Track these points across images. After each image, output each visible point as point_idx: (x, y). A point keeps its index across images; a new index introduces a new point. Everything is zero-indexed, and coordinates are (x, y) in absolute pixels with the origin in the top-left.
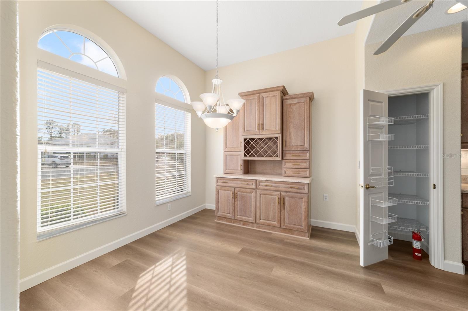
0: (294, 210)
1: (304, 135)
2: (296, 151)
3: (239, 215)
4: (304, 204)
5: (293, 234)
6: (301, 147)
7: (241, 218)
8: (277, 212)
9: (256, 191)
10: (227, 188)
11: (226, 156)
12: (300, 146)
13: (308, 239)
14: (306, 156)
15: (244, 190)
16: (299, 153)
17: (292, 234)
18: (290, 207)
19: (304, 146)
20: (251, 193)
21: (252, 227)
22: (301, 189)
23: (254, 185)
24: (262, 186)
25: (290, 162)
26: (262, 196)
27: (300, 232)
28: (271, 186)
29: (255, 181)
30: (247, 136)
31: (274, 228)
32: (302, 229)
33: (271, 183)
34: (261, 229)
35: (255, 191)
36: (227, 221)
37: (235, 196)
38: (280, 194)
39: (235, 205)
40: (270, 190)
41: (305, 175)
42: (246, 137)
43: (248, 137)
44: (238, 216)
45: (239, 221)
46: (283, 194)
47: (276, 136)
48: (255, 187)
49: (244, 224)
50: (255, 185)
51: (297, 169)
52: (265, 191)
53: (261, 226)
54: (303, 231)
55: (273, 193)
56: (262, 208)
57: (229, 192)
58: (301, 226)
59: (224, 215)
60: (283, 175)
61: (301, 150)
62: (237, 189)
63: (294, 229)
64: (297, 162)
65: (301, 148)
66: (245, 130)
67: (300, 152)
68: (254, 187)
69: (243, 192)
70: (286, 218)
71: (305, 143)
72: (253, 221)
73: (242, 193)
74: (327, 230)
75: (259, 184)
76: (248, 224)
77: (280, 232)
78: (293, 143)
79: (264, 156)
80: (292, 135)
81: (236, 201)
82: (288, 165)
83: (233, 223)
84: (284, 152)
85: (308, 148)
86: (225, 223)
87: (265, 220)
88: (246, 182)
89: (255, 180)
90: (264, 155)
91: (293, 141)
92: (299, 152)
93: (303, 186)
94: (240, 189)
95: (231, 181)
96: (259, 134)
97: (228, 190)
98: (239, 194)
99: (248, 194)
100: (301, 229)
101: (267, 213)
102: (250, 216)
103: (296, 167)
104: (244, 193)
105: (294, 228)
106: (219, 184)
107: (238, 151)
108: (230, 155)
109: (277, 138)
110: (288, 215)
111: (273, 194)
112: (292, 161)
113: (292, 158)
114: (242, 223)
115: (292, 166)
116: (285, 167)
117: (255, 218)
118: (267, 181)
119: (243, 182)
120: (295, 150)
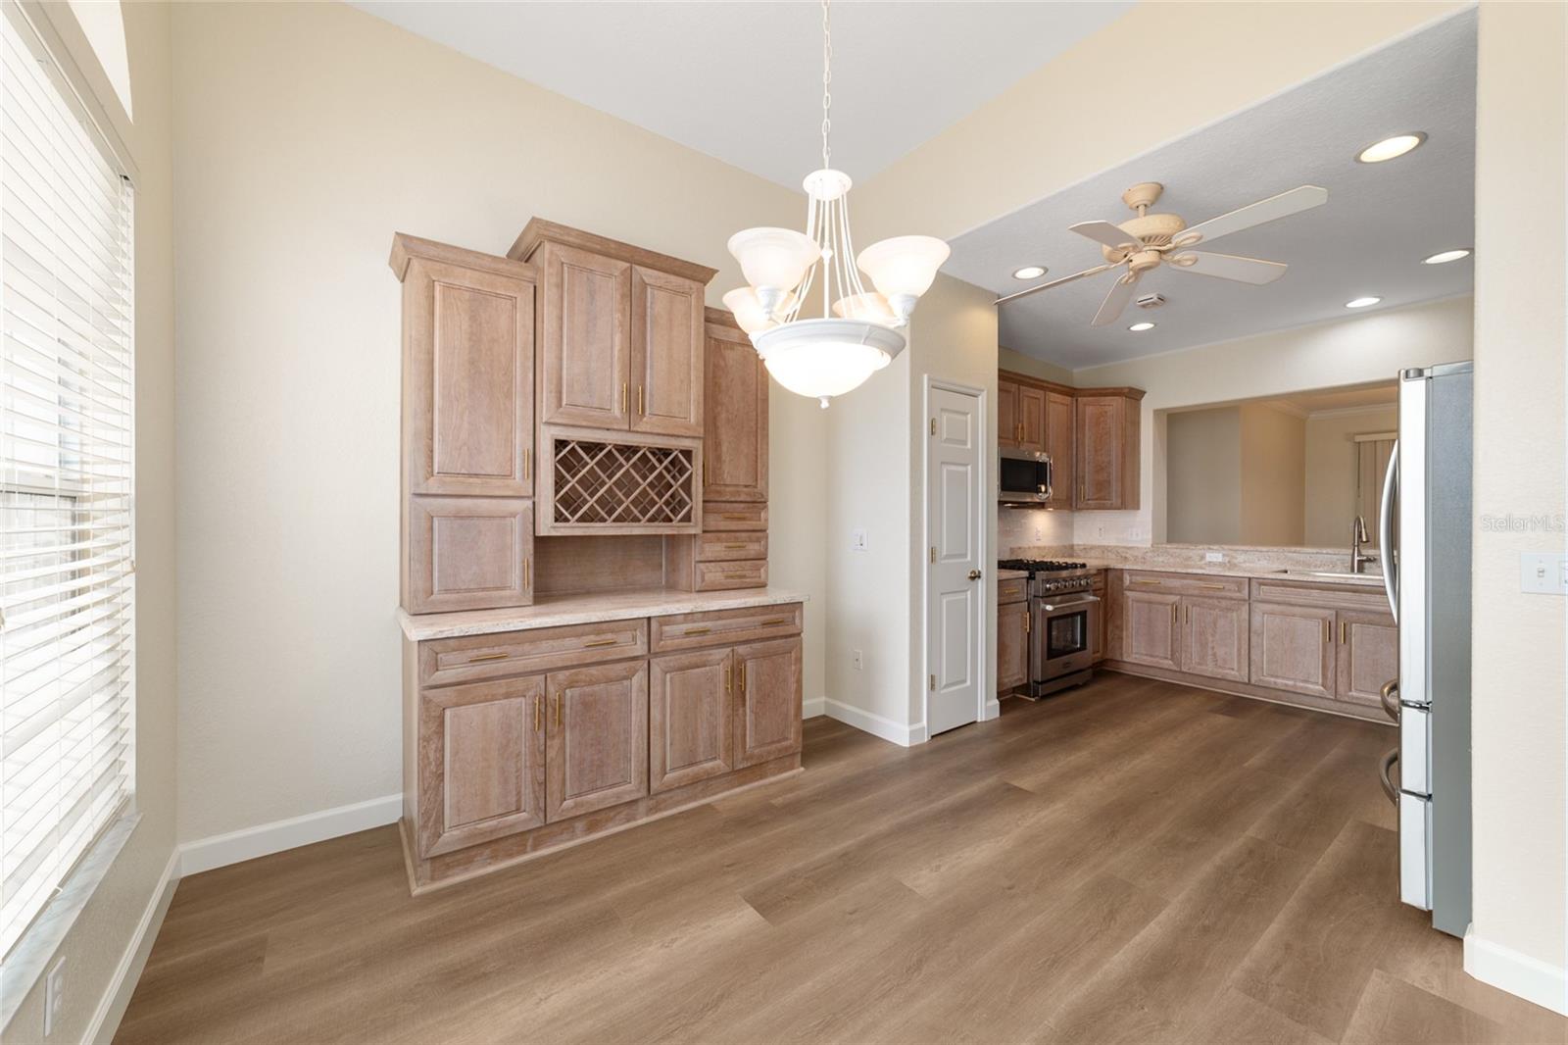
0: (769, 696)
1: (754, 453)
2: (736, 502)
3: (572, 797)
4: (793, 667)
5: (765, 776)
6: (745, 489)
7: (582, 805)
8: (721, 721)
9: (649, 662)
10: (501, 687)
11: (432, 517)
12: (746, 486)
13: (802, 769)
14: (760, 520)
15: (594, 671)
16: (744, 508)
17: (762, 778)
18: (758, 689)
20: (628, 678)
21: (628, 821)
23: (642, 639)
24: (673, 637)
25: (719, 540)
26: (671, 678)
27: (783, 760)
28: (704, 632)
29: (646, 624)
30: (571, 429)
31: (711, 783)
33: (703, 621)
34: (665, 809)
35: (646, 666)
36: (495, 858)
37: (548, 715)
38: (731, 654)
39: (551, 753)
40: (701, 648)
41: (757, 580)
42: (563, 434)
43: (575, 435)
44: (565, 803)
45: (567, 824)
46: (741, 650)
47: (686, 444)
48: (646, 647)
49: (591, 828)
50: (645, 640)
51: (738, 563)
52: (683, 656)
53: (665, 801)
54: (788, 753)
55: (710, 654)
56: (671, 726)
57: (516, 701)
59: (483, 833)
60: (696, 588)
61: (749, 499)
62: (562, 676)
63: (770, 758)
64: (736, 539)
65: (748, 494)
66: (564, 403)
67: (746, 505)
68: (640, 649)
69: (591, 683)
70: (748, 732)
71: (757, 480)
72: (638, 790)
73: (587, 689)
75: (661, 634)
76: (612, 814)
77: (728, 789)
78: (725, 476)
79: (639, 521)
80: (724, 448)
81: (553, 737)
82: (714, 550)
83: (535, 848)
85: (764, 494)
86: (491, 869)
87: (684, 767)
88: (603, 637)
89: (645, 621)
90: (641, 517)
91: (726, 468)
92: (742, 505)
93: (790, 612)
94: (576, 674)
95: (527, 647)
96: (627, 427)
97: (508, 696)
98: (572, 697)
99: (615, 688)
100: (786, 749)
101: (690, 737)
102: (622, 776)
103: (735, 554)
104: (596, 688)
105: (769, 753)
106: (442, 676)
107: (510, 493)
108: (459, 516)
109: (687, 454)
110: (753, 717)
111: (710, 658)
112: (724, 535)
113: (724, 525)
114: (580, 825)
115: (723, 555)
116: (703, 557)
117: (645, 779)
118: (690, 617)
119: (592, 637)
120: (733, 499)
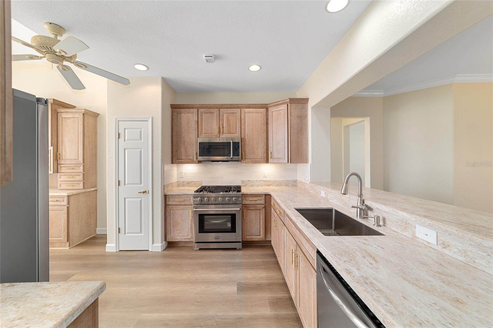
0: (54, 223)
1: (78, 149)
2: (71, 164)
4: (63, 216)
5: (55, 247)
12: (75, 159)
13: (68, 248)
14: (80, 169)
16: (74, 166)
17: (53, 247)
19: (78, 159)
22: (61, 202)
27: (60, 243)
32: (62, 240)
41: (79, 187)
51: (72, 182)
54: (62, 241)
58: (61, 237)
60: (58, 189)
63: (54, 242)
64: (71, 175)
65: (75, 162)
71: (78, 157)
74: (100, 236)
78: (67, 157)
80: (67, 149)
82: (63, 178)
84: (58, 165)
85: (81, 161)
91: (68, 154)
93: (63, 199)
103: (70, 179)
105: (54, 240)
112: (66, 174)
113: (66, 171)
115: (67, 179)
116: (61, 179)
120: (69, 163)
